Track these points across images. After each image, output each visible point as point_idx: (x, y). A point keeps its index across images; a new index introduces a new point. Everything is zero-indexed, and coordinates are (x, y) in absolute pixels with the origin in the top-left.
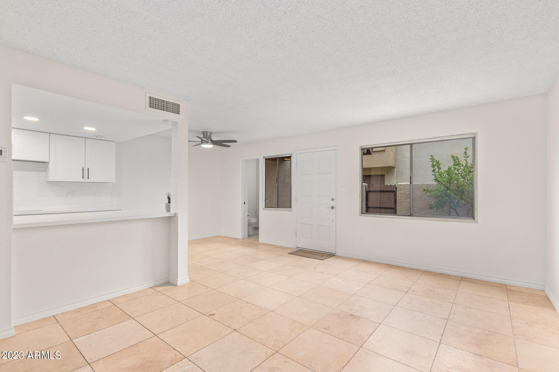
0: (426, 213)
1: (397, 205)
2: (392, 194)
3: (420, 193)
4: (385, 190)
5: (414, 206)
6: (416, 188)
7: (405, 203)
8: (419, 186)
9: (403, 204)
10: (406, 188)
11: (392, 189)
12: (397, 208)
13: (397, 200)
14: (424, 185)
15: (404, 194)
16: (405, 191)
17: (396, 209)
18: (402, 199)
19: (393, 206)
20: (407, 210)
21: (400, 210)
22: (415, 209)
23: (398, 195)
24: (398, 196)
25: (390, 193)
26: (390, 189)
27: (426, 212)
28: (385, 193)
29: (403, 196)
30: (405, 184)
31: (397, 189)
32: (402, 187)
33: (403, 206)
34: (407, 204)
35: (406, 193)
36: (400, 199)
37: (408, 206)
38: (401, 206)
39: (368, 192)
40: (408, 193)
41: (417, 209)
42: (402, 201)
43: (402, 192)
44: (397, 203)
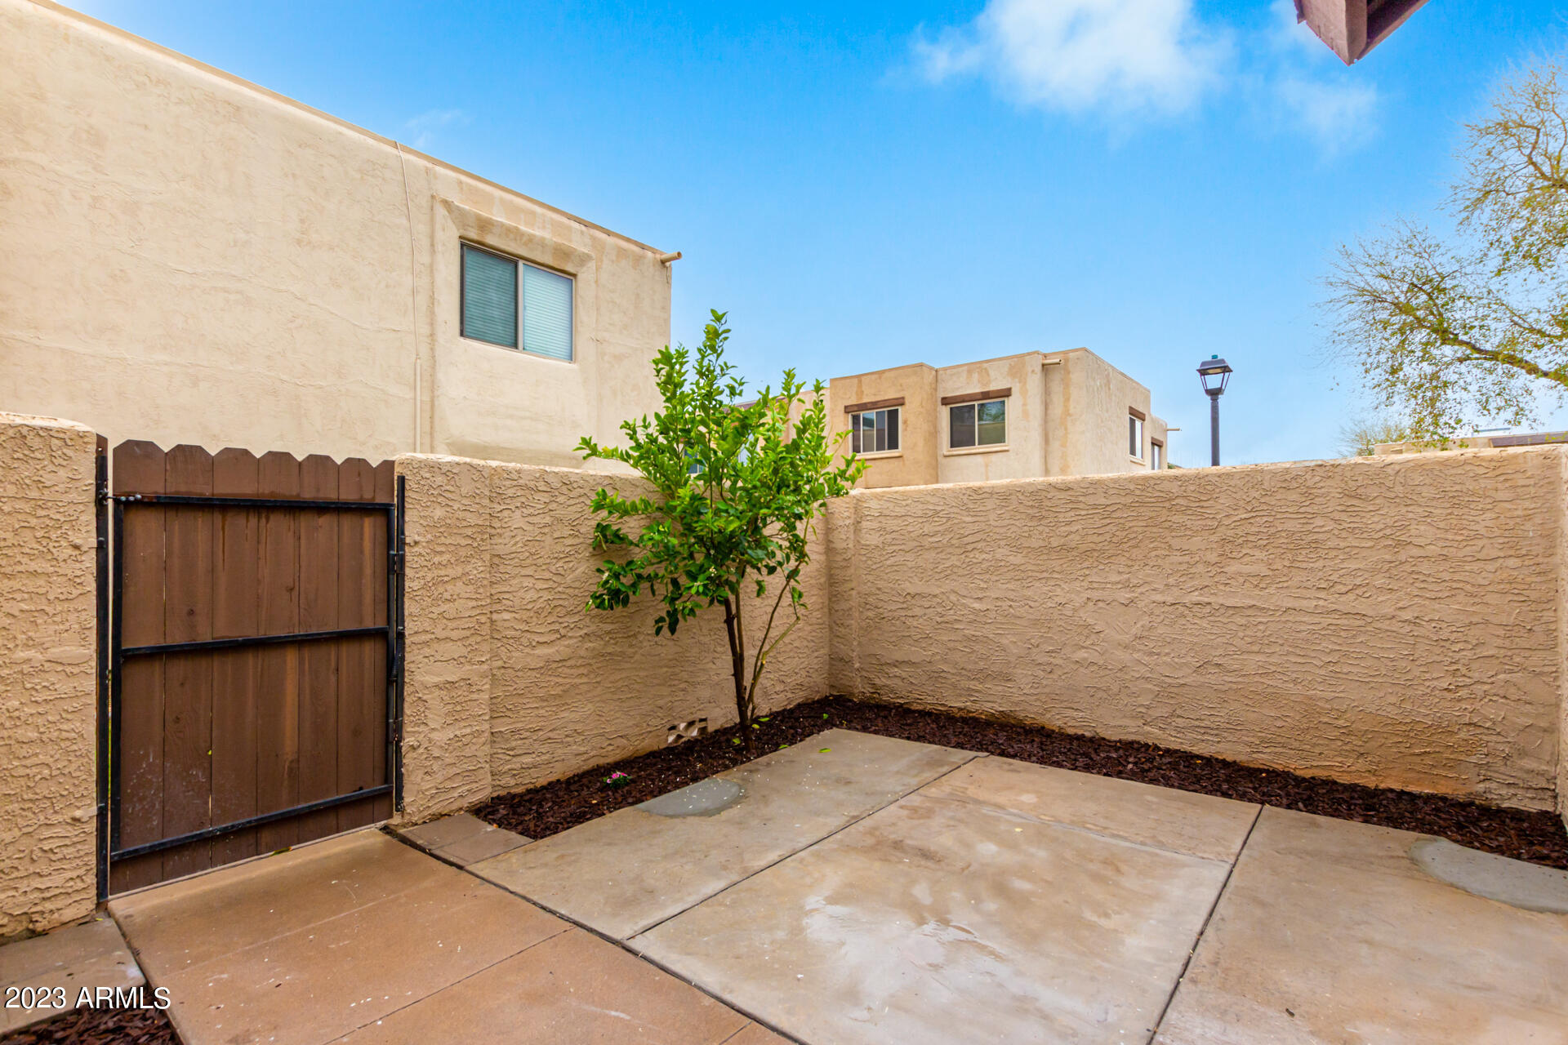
0: (558, 631)
1: (409, 607)
2: (370, 527)
3: (530, 519)
4: (308, 495)
5: (500, 602)
6: (510, 492)
8: (521, 482)
9: (447, 596)
10: (464, 491)
11: (368, 496)
12: (412, 625)
13: (408, 571)
14: (550, 479)
15: (449, 526)
16: (457, 505)
17: (399, 637)
18: (437, 559)
19: (374, 621)
20: (468, 633)
21: (428, 637)
22: (506, 616)
23: (412, 533)
24: (416, 543)
25: (347, 522)
26: (348, 495)
27: (556, 627)
28: (306, 522)
29: (442, 540)
31: (405, 493)
32: (440, 480)
33: (445, 607)
34: (468, 595)
35: (465, 524)
36: (429, 564)
37: (474, 603)
38: (433, 609)
39: (128, 504)
40: (472, 519)
41: (514, 615)
42: (443, 573)
43: (439, 513)
44: (407, 589)
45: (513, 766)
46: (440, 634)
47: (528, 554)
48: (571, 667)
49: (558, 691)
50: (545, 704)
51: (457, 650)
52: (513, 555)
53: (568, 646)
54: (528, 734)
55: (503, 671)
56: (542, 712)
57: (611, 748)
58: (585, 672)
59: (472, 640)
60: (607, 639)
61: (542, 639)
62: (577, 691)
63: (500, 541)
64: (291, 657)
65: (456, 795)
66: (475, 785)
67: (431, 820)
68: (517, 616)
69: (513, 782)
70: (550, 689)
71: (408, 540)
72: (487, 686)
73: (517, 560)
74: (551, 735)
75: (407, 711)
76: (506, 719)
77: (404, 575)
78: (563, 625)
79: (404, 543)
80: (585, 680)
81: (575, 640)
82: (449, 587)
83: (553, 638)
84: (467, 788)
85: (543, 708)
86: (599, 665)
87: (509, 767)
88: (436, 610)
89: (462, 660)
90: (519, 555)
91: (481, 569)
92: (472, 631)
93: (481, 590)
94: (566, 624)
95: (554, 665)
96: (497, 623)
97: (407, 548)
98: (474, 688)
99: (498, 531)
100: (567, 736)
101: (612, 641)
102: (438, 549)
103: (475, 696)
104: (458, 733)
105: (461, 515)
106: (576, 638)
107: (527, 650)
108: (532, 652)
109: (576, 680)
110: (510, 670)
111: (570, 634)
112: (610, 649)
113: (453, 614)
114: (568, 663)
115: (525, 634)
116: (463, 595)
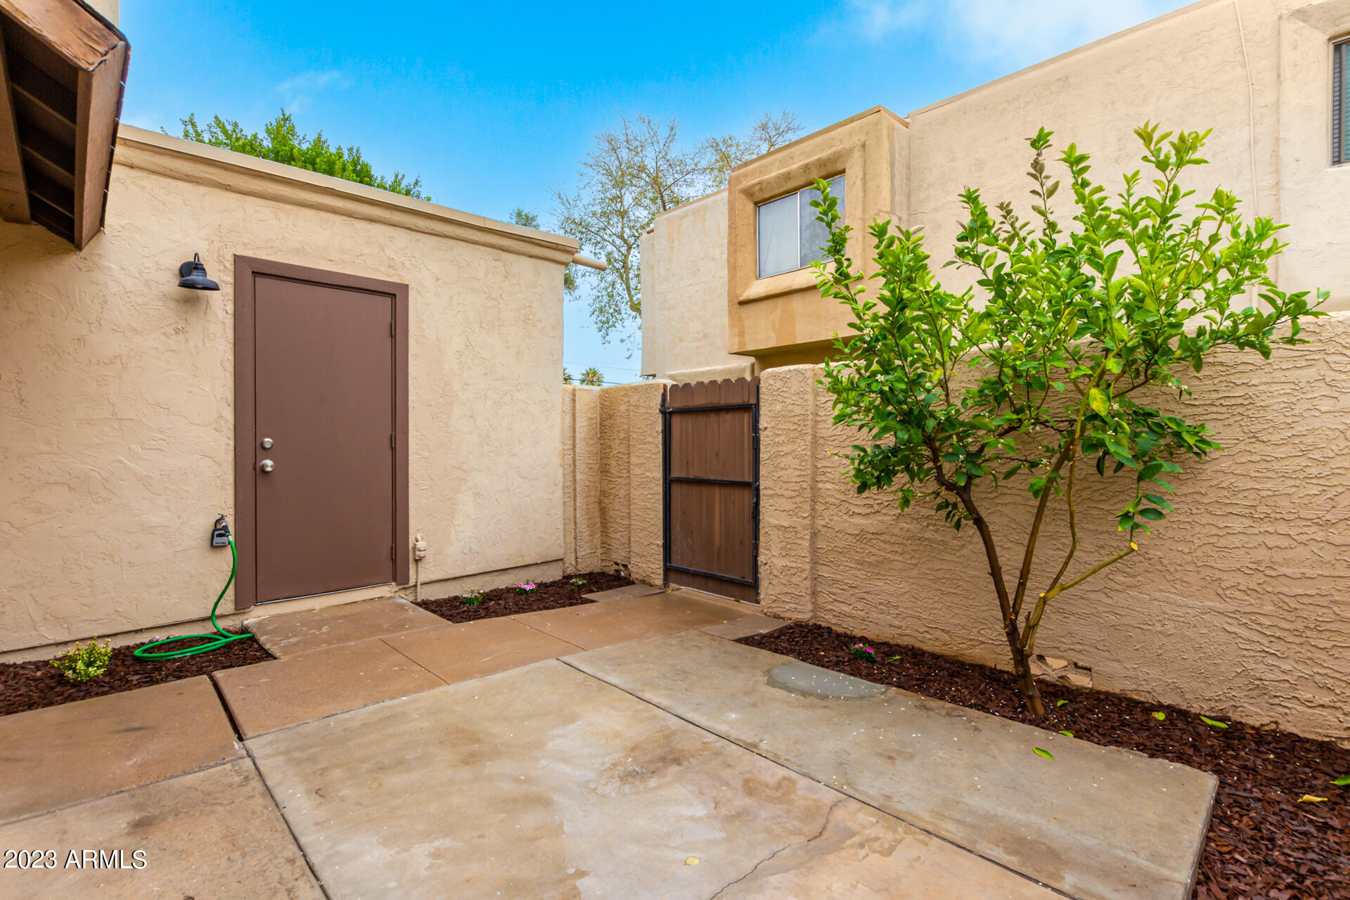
0: (872, 506)
1: (762, 471)
2: (746, 418)
4: (723, 402)
5: (824, 474)
7: (788, 460)
9: (782, 465)
10: (793, 391)
11: (745, 399)
12: (763, 483)
13: (762, 447)
15: (784, 416)
16: (788, 401)
17: (757, 489)
18: (777, 440)
19: (748, 478)
20: (794, 494)
21: (772, 492)
22: (828, 486)
23: (763, 423)
24: (766, 428)
25: (737, 416)
26: (737, 400)
27: (870, 502)
29: (780, 426)
30: (790, 371)
31: (761, 396)
32: (779, 384)
33: (780, 473)
34: (795, 466)
35: (793, 414)
36: (772, 443)
37: (799, 473)
38: (774, 474)
39: (671, 413)
40: (798, 410)
41: (835, 486)
42: (780, 449)
43: (778, 407)
44: (761, 459)
45: (834, 608)
46: (780, 492)
47: (845, 437)
48: (884, 542)
49: (872, 559)
50: (860, 567)
51: (788, 505)
52: (835, 438)
53: (882, 522)
54: (846, 587)
55: (826, 529)
56: (859, 573)
57: (928, 636)
58: (899, 550)
59: (797, 500)
60: (925, 524)
61: (857, 511)
62: (891, 566)
63: (824, 426)
64: (717, 492)
65: (787, 607)
66: (799, 607)
67: (774, 617)
68: (837, 487)
69: (834, 621)
70: (864, 555)
71: (761, 427)
72: (808, 537)
73: (837, 442)
74: (865, 595)
75: (761, 539)
76: (828, 568)
77: (759, 450)
78: (877, 502)
79: (759, 429)
80: (898, 557)
81: (889, 518)
82: (783, 459)
83: (868, 511)
84: (794, 606)
85: (859, 570)
86: (915, 548)
87: (831, 607)
88: (777, 475)
89: (791, 512)
90: (838, 437)
91: (804, 447)
92: (797, 493)
93: (803, 464)
94: (880, 502)
95: (870, 536)
96: (822, 491)
97: (761, 432)
98: (798, 536)
99: (823, 418)
100: (880, 603)
101: (931, 528)
102: (777, 432)
103: (799, 541)
104: (788, 564)
105: (790, 407)
106: (889, 515)
107: (845, 517)
108: (849, 520)
109: (889, 555)
110: (831, 530)
111: (884, 511)
112: (928, 535)
113: (785, 478)
114: (882, 538)
115: (844, 503)
116: (792, 466)
